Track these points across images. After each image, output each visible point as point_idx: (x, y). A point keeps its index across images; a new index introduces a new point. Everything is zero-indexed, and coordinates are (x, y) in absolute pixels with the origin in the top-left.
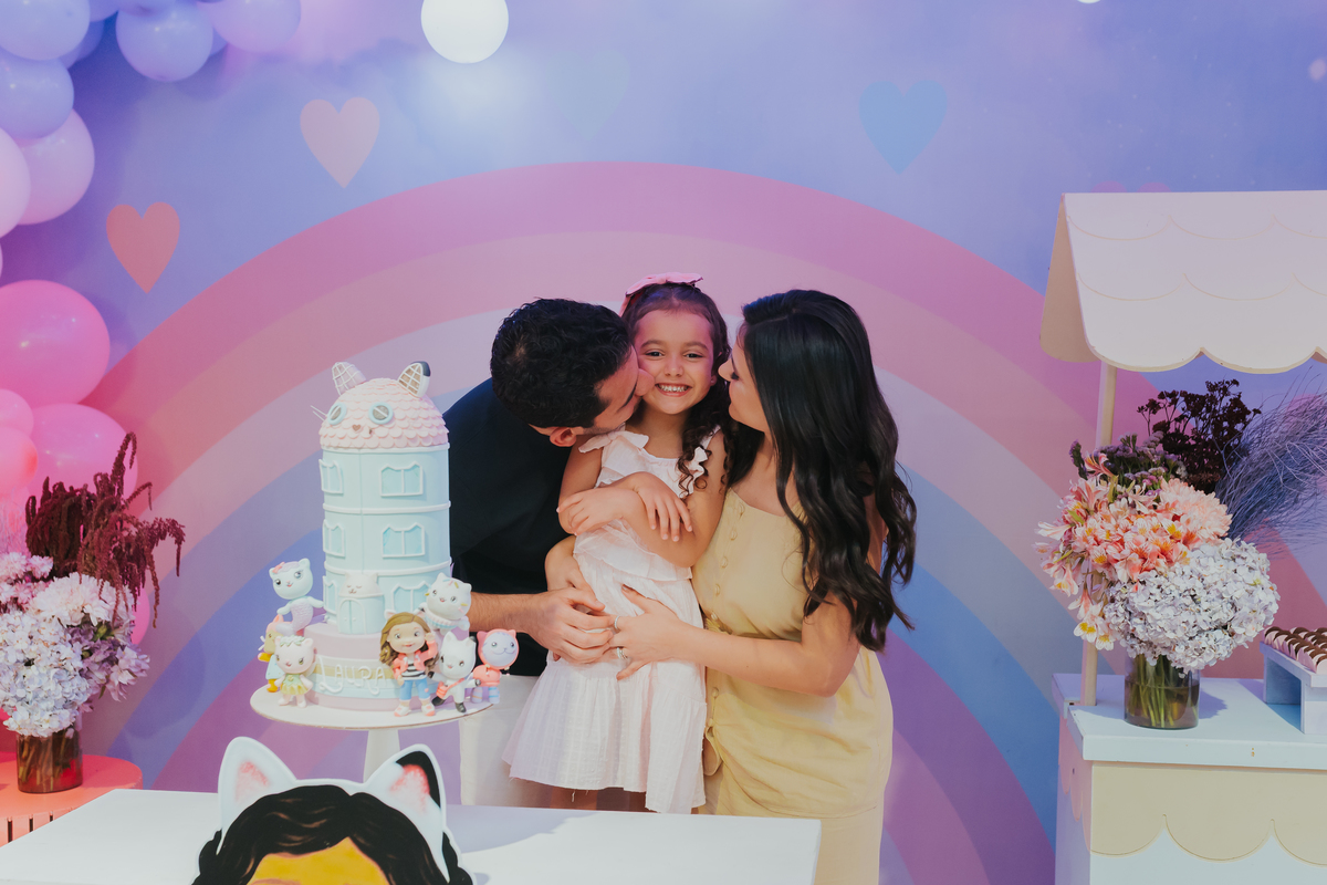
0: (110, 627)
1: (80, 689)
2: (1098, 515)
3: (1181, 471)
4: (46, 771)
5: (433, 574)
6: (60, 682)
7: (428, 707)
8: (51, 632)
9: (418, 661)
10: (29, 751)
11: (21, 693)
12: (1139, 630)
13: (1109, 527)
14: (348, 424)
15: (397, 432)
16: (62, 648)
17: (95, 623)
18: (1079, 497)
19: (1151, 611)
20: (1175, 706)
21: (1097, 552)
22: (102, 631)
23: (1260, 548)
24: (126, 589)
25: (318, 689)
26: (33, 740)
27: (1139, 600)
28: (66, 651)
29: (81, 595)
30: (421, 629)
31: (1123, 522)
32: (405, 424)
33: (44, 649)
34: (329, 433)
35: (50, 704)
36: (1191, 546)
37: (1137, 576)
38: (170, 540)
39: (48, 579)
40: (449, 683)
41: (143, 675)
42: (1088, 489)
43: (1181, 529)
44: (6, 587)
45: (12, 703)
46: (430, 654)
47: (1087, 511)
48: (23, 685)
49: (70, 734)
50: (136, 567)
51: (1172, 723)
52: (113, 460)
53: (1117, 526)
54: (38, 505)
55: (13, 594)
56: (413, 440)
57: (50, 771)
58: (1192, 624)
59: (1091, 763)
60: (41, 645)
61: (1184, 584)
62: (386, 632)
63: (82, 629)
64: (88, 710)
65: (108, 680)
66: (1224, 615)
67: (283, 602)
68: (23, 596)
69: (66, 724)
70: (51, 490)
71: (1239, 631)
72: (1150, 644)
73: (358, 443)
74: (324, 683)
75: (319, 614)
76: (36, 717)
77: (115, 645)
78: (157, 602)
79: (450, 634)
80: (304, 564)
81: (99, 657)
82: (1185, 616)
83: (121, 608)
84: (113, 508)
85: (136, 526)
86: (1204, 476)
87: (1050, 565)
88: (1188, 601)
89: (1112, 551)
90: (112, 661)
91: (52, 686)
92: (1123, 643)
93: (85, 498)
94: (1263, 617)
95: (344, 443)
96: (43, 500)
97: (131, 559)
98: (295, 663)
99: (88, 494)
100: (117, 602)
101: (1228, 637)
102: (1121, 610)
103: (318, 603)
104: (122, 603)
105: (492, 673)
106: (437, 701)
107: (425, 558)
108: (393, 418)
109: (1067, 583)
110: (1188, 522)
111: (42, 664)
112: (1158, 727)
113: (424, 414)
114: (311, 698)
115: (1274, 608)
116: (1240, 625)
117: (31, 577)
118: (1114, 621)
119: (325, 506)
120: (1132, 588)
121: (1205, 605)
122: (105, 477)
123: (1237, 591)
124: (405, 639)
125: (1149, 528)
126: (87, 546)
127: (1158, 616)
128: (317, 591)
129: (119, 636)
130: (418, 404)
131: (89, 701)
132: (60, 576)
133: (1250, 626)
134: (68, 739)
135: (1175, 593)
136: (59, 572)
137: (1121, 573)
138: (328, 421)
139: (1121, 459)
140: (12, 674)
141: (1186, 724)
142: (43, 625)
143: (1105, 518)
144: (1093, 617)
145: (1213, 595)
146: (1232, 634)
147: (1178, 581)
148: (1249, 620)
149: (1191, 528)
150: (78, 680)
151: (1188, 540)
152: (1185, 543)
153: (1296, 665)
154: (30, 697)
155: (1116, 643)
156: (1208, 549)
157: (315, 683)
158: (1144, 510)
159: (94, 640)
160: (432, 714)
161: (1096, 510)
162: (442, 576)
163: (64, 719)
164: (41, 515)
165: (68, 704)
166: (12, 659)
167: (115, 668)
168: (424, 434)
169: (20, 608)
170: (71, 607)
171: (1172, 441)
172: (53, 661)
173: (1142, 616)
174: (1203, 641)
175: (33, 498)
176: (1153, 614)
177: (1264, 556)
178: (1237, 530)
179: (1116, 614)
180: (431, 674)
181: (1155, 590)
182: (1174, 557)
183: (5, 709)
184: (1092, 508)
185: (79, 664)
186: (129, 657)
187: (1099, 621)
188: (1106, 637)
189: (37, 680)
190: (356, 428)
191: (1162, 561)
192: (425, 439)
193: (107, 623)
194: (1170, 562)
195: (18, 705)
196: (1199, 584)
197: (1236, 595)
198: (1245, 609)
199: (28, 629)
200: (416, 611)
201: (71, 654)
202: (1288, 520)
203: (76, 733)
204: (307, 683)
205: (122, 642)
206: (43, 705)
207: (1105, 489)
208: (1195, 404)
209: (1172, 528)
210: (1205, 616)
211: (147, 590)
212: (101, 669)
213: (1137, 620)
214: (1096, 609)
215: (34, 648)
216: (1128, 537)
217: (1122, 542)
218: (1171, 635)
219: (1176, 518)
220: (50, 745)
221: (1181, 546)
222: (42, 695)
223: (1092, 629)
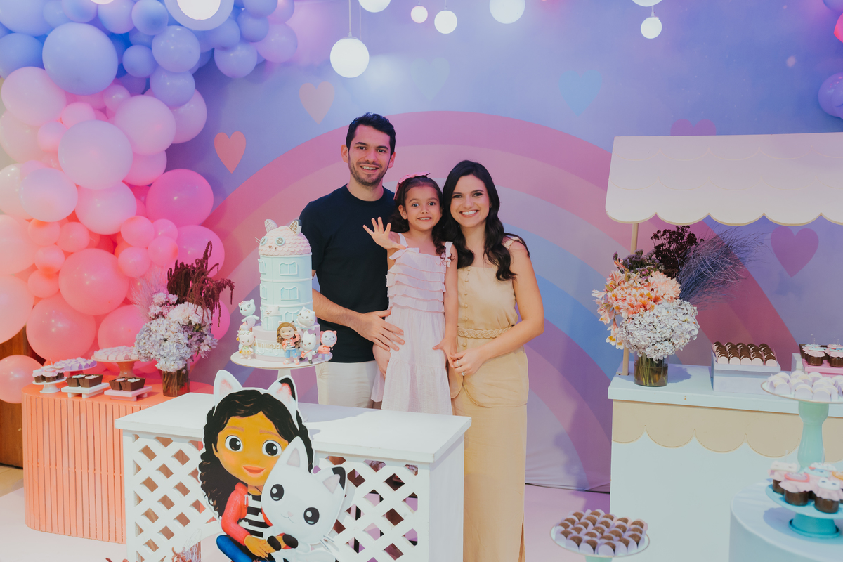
0: (200, 326)
1: (187, 353)
2: (619, 288)
3: (662, 268)
4: (174, 388)
5: (301, 307)
6: (178, 349)
7: (297, 361)
8: (174, 327)
9: (292, 343)
10: (167, 378)
11: (162, 353)
12: (631, 340)
13: (623, 293)
14: (267, 245)
15: (286, 249)
16: (179, 334)
17: (194, 324)
20: (656, 376)
21: (615, 304)
22: (197, 327)
23: (693, 304)
24: (208, 310)
25: (256, 352)
26: (169, 374)
27: (630, 327)
28: (181, 336)
29: (188, 312)
30: (292, 329)
32: (290, 245)
33: (172, 334)
34: (262, 249)
35: (174, 358)
36: (658, 303)
37: (630, 316)
38: (228, 288)
39: (175, 304)
40: (305, 351)
41: (215, 347)
42: (615, 275)
43: (653, 295)
44: (158, 307)
45: (158, 357)
46: (297, 339)
47: (615, 285)
48: (163, 350)
49: (184, 371)
50: (212, 300)
51: (653, 384)
52: (203, 253)
53: (626, 293)
54: (173, 272)
55: (161, 311)
56: (293, 252)
57: (176, 387)
58: (652, 337)
59: (612, 401)
60: (171, 333)
61: (650, 320)
62: (279, 330)
63: (188, 327)
64: (191, 361)
65: (199, 348)
66: (668, 334)
67: (244, 317)
68: (165, 311)
69: (181, 367)
70: (179, 265)
71: (676, 342)
72: (637, 347)
73: (271, 253)
74: (258, 350)
75: (258, 322)
76: (168, 363)
77: (202, 334)
78: (220, 316)
79: (306, 332)
80: (252, 302)
81: (195, 339)
82: (650, 335)
83: (205, 318)
84: (203, 274)
85: (212, 282)
86: (670, 270)
87: (601, 310)
88: (652, 327)
89: (621, 304)
90: (201, 341)
91: (175, 350)
92: (627, 347)
93: (192, 270)
94: (688, 336)
95: (266, 253)
96: (175, 270)
97: (210, 296)
98: (246, 341)
99: (194, 268)
100: (203, 315)
101: (671, 345)
102: (625, 331)
103: (258, 318)
104: (206, 315)
105: (325, 348)
106: (301, 359)
107: (299, 300)
108: (285, 243)
109: (607, 318)
110: (657, 291)
111: (171, 341)
112: (646, 386)
113: (299, 241)
114: (254, 356)
115: (696, 332)
116: (676, 339)
117: (167, 304)
118: (623, 336)
119: (261, 278)
120: (628, 321)
121: (659, 330)
122: (200, 261)
123: (674, 324)
124: (286, 333)
125: (638, 294)
126: (192, 290)
127: (637, 334)
128: (258, 313)
129: (204, 330)
130: (296, 237)
131: (191, 358)
132: (181, 303)
133: (681, 340)
134: (183, 374)
135: (646, 324)
136: (179, 302)
137: (624, 314)
138: (261, 244)
139: (634, 261)
140: (158, 344)
141: (663, 384)
142: (172, 324)
143: (622, 289)
144: (615, 334)
145: (663, 325)
146: (673, 344)
147: (648, 317)
148: (680, 337)
149: (658, 295)
150: (186, 348)
152: (655, 301)
154: (166, 355)
155: (625, 345)
156: (666, 304)
157: (254, 350)
158: (639, 285)
159: (193, 331)
160: (298, 364)
161: (619, 285)
162: (304, 308)
163: (181, 365)
164: (174, 276)
165: (182, 358)
166: (158, 338)
167: (202, 344)
168: (298, 250)
169: (164, 316)
170: (183, 317)
172: (175, 339)
173: (632, 334)
174: (658, 346)
175: (171, 269)
176: (636, 333)
177: (695, 308)
179: (623, 333)
180: (299, 348)
181: (637, 322)
182: (648, 308)
183: (156, 360)
184: (617, 284)
185: (187, 341)
186: (208, 339)
187: (618, 336)
188: (621, 343)
189: (169, 348)
190: (270, 247)
191: (642, 309)
192: (298, 252)
193: (200, 325)
194: (646, 310)
195: (161, 359)
196: (656, 320)
197: (673, 326)
198: (678, 332)
199: (165, 326)
200: (290, 322)
201: (183, 337)
203: (187, 372)
204: (251, 350)
205: (206, 333)
206: (171, 359)
207: (625, 275)
209: (648, 294)
210: (659, 335)
211: (217, 311)
212: (196, 344)
213: (630, 336)
215: (167, 334)
216: (628, 298)
217: (625, 300)
218: (643, 343)
219: (653, 290)
220: (176, 376)
221: (652, 303)
222: (171, 354)
223: (614, 340)
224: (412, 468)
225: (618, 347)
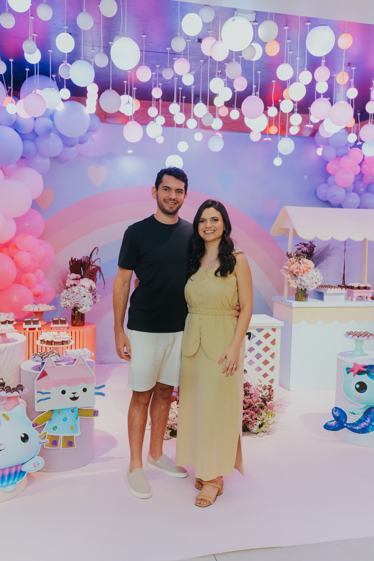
3: (306, 257)
10: (77, 317)
11: (83, 303)
12: (302, 284)
13: (297, 266)
18: (290, 261)
19: (305, 280)
20: (303, 298)
21: (295, 271)
23: (319, 270)
27: (303, 278)
29: (87, 282)
31: (299, 266)
37: (303, 274)
38: (99, 271)
39: (79, 279)
42: (292, 260)
43: (309, 267)
53: (298, 266)
54: (71, 263)
55: (74, 282)
59: (293, 308)
61: (311, 276)
63: (91, 289)
66: (316, 281)
68: (76, 283)
71: (318, 283)
72: (304, 286)
82: (311, 281)
86: (309, 257)
87: (284, 273)
89: (298, 270)
91: (89, 302)
92: (299, 287)
101: (316, 285)
102: (300, 280)
109: (289, 276)
110: (309, 265)
116: (318, 282)
117: (76, 279)
118: (298, 282)
120: (302, 277)
121: (314, 279)
123: (319, 277)
127: (307, 281)
135: (309, 277)
136: (82, 278)
137: (300, 274)
144: (293, 282)
145: (315, 277)
147: (309, 275)
151: (310, 268)
153: (322, 290)
155: (298, 287)
156: (312, 269)
158: (302, 263)
161: (293, 264)
169: (75, 285)
171: (302, 252)
173: (303, 281)
178: (315, 266)
179: (298, 281)
181: (306, 277)
182: (308, 271)
184: (293, 263)
187: (295, 283)
188: (295, 286)
189: (86, 300)
191: (307, 272)
198: (319, 280)
202: (322, 264)
206: (87, 306)
207: (296, 260)
208: (305, 245)
209: (307, 266)
213: (303, 282)
214: (294, 281)
216: (301, 268)
217: (300, 269)
218: (309, 284)
219: (307, 264)
221: (309, 269)
222: (87, 304)
223: (293, 284)
224: (274, 330)
225: (294, 287)
